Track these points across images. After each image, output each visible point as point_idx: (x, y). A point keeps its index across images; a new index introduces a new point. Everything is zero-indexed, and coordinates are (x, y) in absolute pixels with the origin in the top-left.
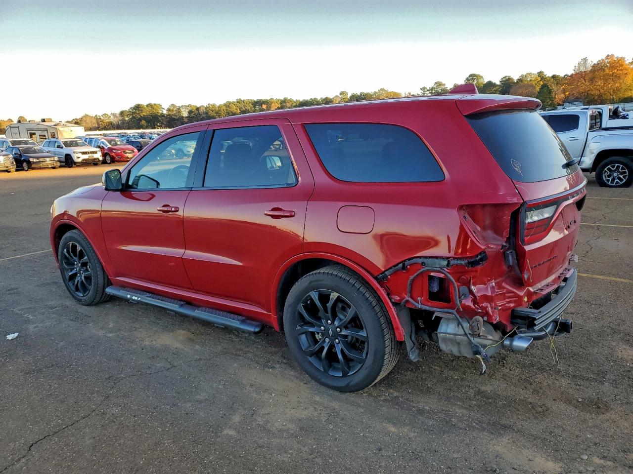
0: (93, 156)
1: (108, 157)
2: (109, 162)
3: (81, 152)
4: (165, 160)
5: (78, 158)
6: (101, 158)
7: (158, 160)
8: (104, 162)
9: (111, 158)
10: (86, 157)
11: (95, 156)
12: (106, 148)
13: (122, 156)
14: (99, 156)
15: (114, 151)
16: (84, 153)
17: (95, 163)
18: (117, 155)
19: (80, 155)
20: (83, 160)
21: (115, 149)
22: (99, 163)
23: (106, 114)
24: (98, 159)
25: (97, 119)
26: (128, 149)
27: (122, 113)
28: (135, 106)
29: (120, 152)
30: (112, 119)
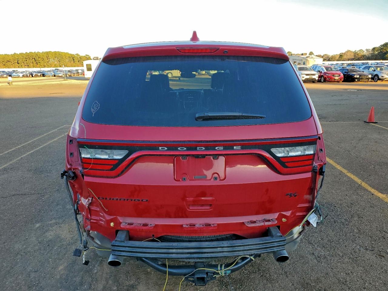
0: (312, 77)
1: (322, 78)
2: (322, 81)
3: (305, 74)
4: (361, 81)
5: (303, 77)
6: (317, 79)
7: (356, 82)
8: (319, 81)
9: (324, 78)
10: (308, 77)
11: (314, 77)
12: (323, 72)
13: (331, 78)
14: (316, 77)
15: (327, 75)
16: (307, 75)
17: (313, 81)
18: (328, 77)
19: (304, 76)
20: (306, 79)
21: (327, 73)
22: (315, 81)
23: (361, 50)
24: (315, 79)
25: (355, 53)
26: (337, 74)
27: (374, 49)
28: (384, 44)
29: (330, 75)
30: (365, 53)
